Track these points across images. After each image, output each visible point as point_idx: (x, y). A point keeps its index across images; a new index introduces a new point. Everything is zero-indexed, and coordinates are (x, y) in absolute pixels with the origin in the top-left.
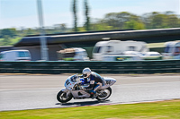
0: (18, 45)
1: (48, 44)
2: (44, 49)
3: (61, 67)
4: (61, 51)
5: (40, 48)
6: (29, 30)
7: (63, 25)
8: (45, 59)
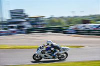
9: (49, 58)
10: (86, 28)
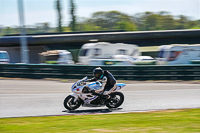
1: (29, 45)
2: (25, 50)
3: (42, 71)
4: (43, 53)
5: (19, 50)
6: (8, 29)
7: (46, 24)
8: (25, 62)
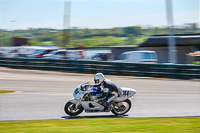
0: (144, 45)
1: (177, 45)
3: (190, 72)
5: (167, 50)
7: (194, 25)
9: (97, 111)
10: (20, 55)
